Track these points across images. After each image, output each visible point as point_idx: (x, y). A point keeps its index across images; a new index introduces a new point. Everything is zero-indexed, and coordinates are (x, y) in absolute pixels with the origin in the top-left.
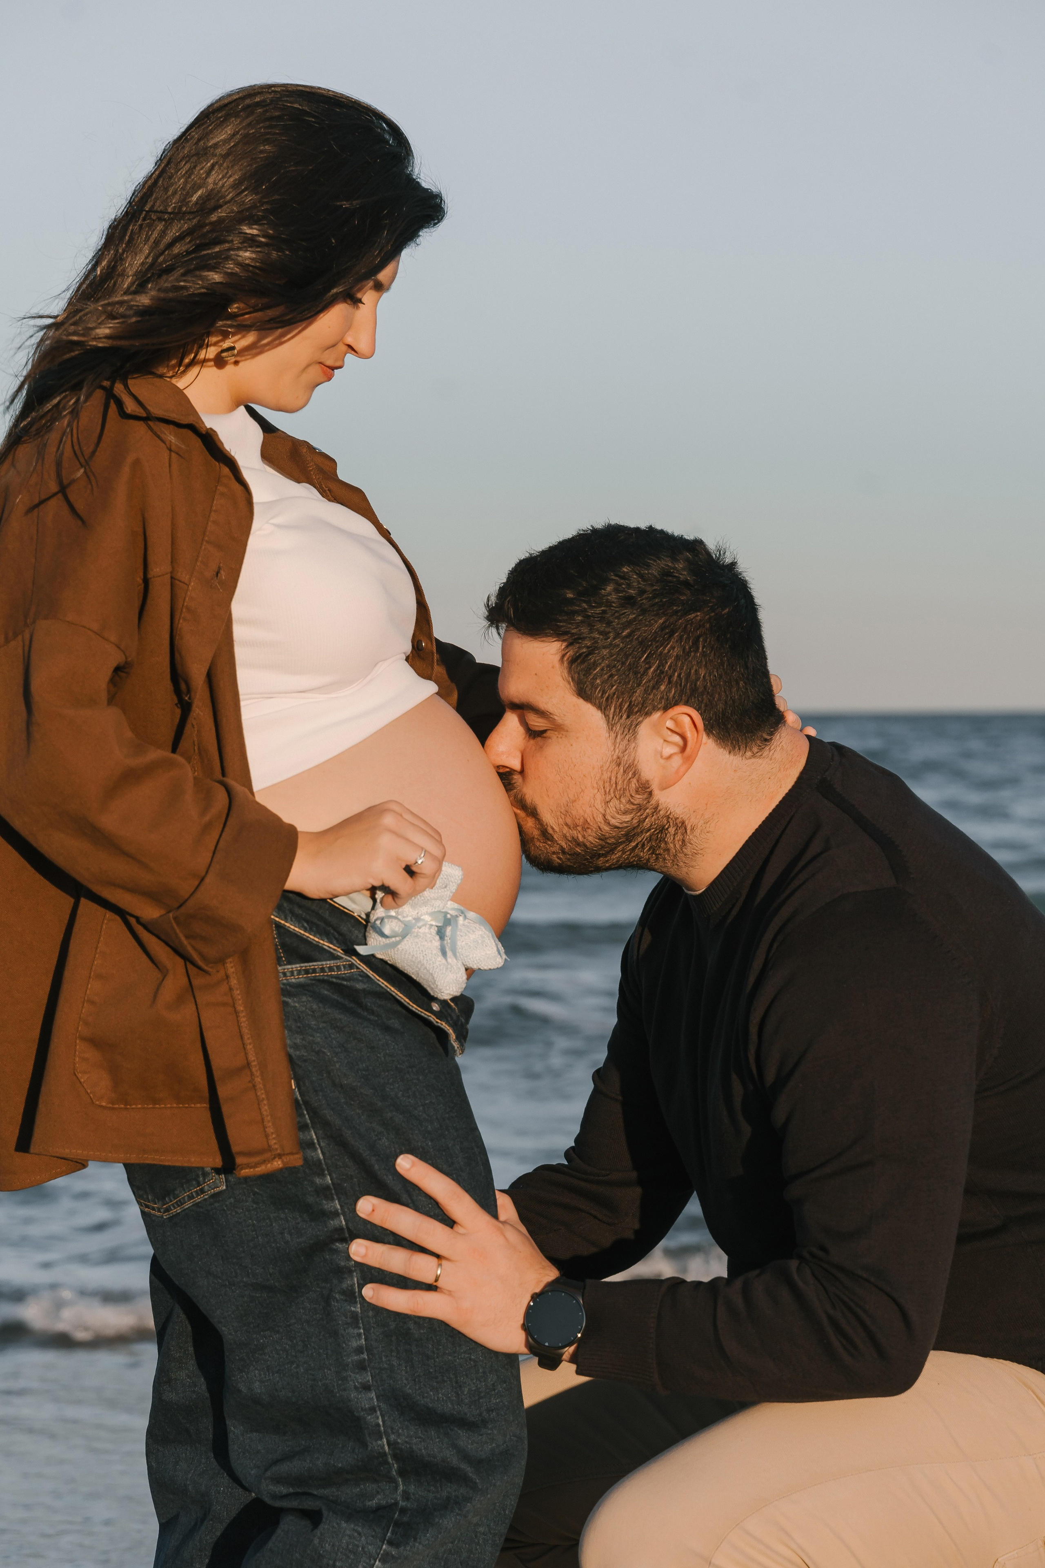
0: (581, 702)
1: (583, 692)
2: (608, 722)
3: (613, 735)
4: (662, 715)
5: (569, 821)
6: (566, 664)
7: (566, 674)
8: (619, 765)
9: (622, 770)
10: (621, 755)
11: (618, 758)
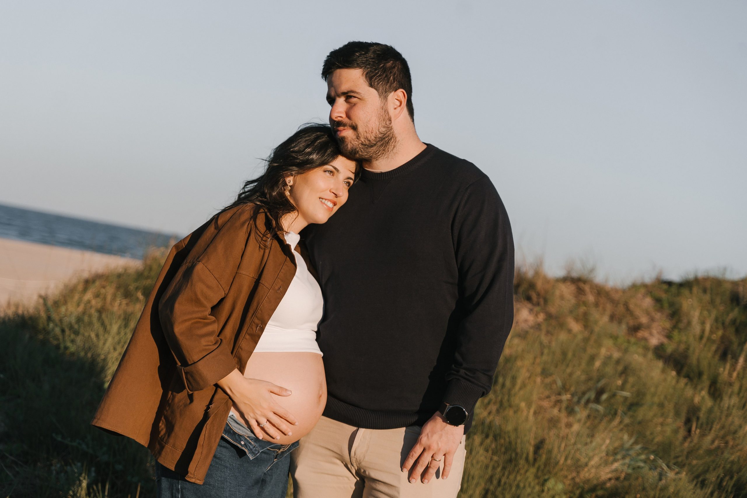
0: (370, 88)
1: (371, 85)
2: (379, 95)
3: (381, 99)
4: (394, 93)
5: (367, 130)
6: (364, 76)
7: (365, 79)
8: (383, 109)
9: (383, 111)
10: (383, 106)
11: (382, 107)
